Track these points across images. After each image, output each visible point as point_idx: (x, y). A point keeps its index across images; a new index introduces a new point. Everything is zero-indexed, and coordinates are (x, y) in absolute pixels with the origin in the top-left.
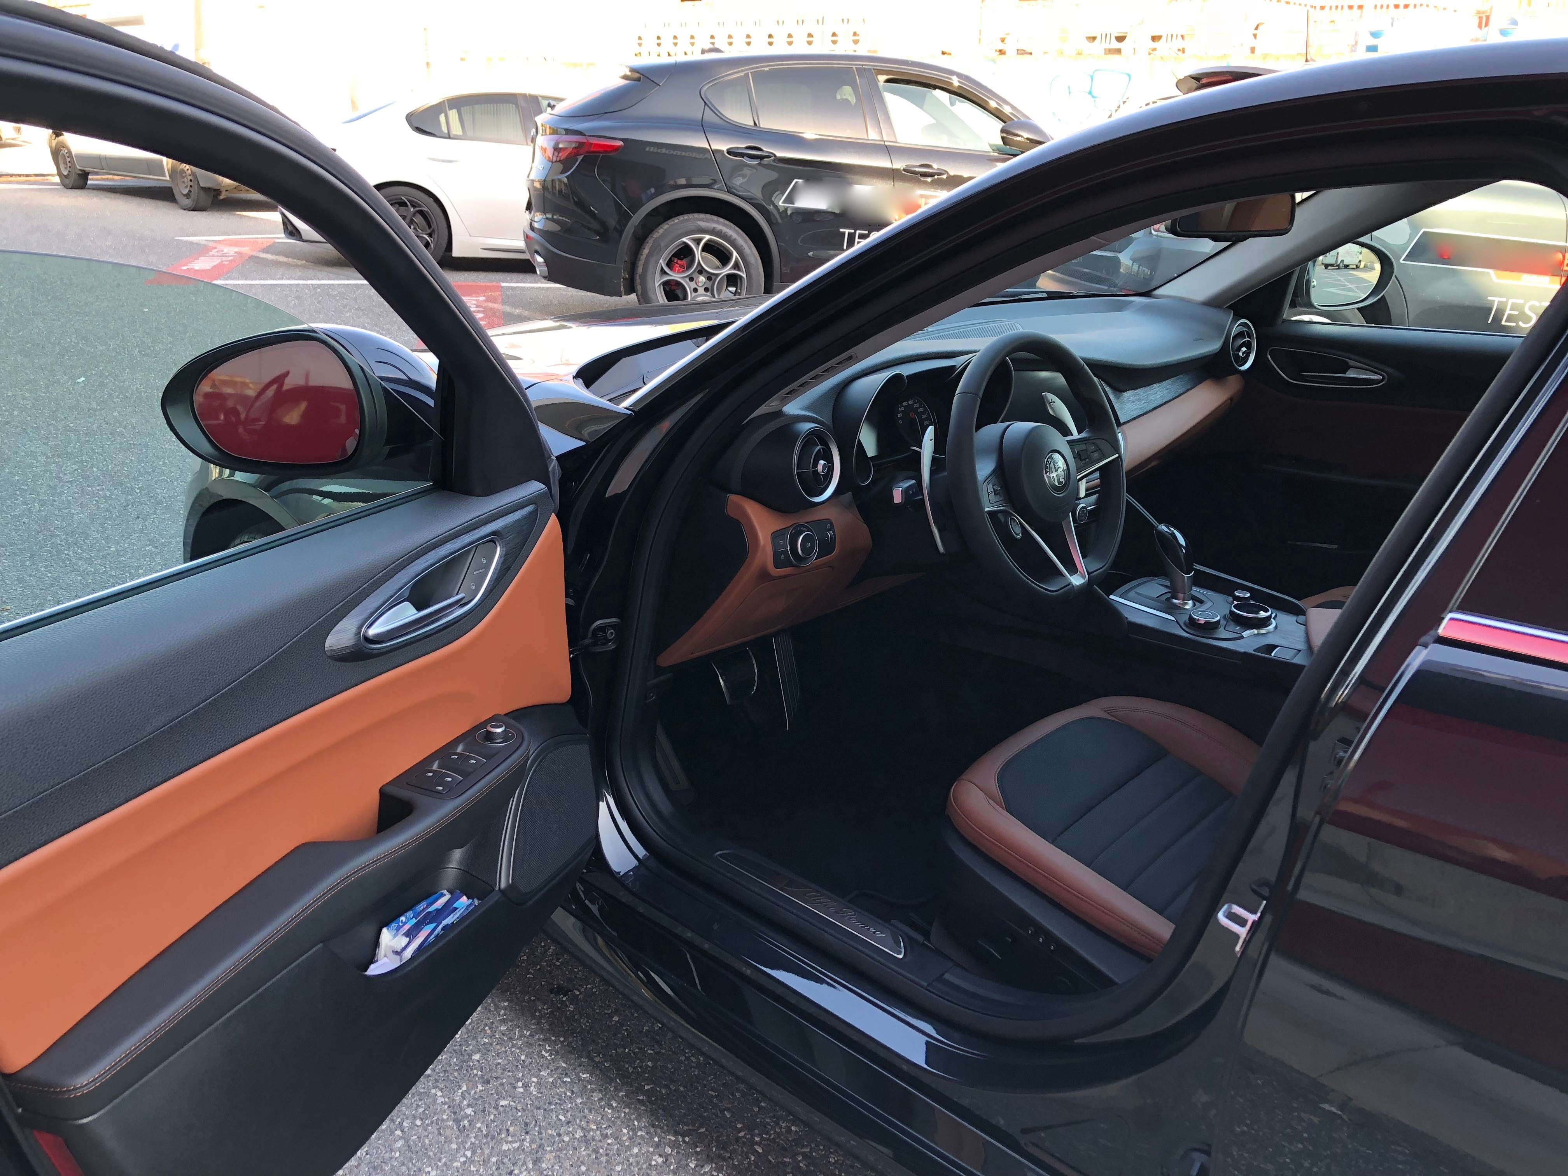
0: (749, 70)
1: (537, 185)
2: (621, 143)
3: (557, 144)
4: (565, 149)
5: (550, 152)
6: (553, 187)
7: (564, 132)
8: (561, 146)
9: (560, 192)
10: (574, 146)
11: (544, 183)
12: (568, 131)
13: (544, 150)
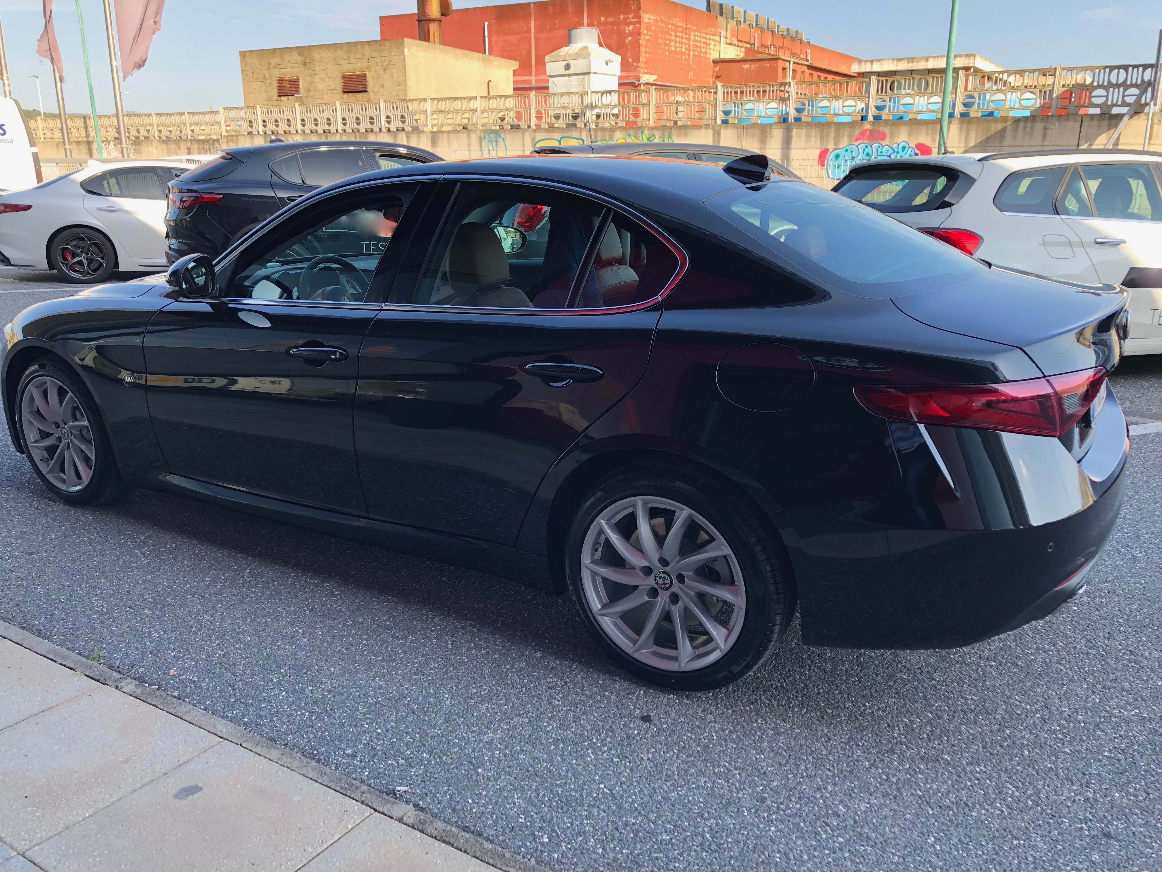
0: (298, 152)
1: (172, 223)
2: (221, 196)
3: (182, 198)
4: (187, 201)
5: (178, 203)
6: (182, 224)
7: (186, 191)
8: (184, 199)
9: (186, 227)
10: (192, 199)
11: (175, 221)
12: (188, 191)
13: (174, 202)
